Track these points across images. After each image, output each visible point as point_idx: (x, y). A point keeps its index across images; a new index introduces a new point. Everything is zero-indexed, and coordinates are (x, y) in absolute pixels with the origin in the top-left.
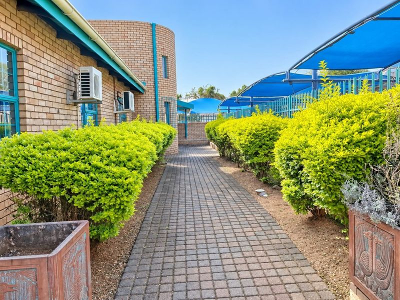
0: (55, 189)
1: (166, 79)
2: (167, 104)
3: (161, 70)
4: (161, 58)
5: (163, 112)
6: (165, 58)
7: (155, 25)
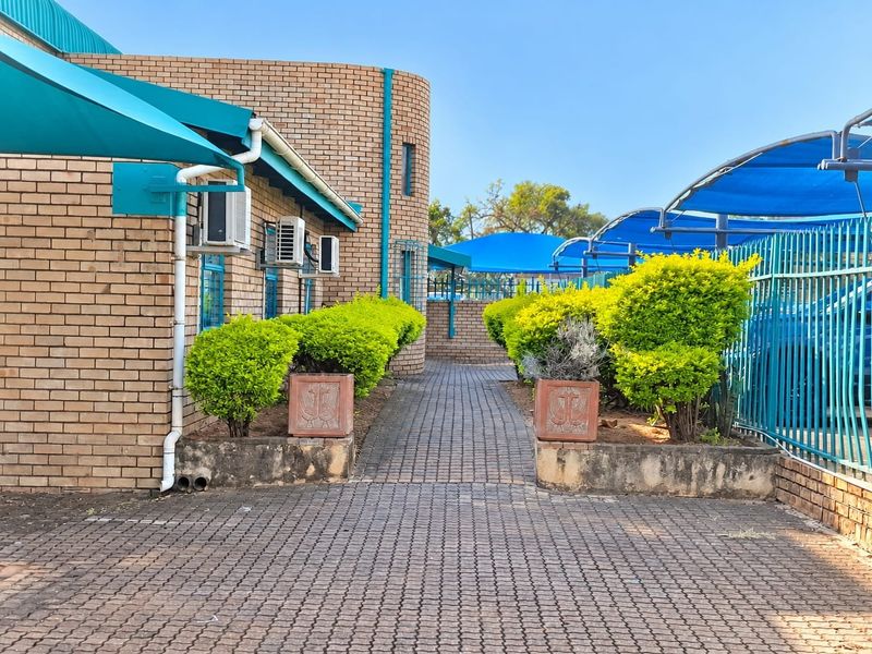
0: (332, 352)
1: (408, 198)
2: (407, 255)
3: (397, 175)
4: (401, 148)
5: (397, 275)
6: (410, 147)
7: (392, 72)
